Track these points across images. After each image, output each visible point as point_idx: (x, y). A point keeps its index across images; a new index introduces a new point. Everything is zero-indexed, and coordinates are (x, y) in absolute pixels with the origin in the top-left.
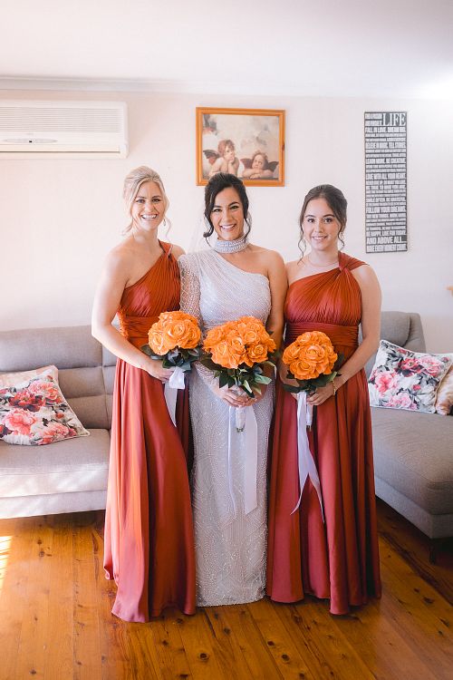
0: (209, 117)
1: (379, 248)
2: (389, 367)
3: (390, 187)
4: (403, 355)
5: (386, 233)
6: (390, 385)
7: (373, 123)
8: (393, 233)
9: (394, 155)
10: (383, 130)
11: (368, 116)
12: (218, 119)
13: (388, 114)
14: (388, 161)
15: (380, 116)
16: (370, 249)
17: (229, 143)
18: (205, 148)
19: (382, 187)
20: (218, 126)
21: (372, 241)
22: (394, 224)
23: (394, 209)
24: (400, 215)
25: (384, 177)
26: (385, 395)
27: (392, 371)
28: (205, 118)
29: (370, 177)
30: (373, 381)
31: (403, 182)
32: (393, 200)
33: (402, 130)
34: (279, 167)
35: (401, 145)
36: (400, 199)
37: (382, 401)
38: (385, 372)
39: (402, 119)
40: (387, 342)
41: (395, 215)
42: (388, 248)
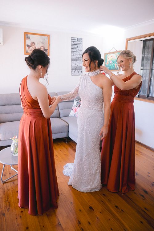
0: (28, 35)
1: (75, 74)
2: (77, 106)
5: (77, 70)
6: (77, 111)
7: (74, 40)
8: (79, 70)
9: (79, 49)
10: (76, 42)
11: (72, 39)
12: (31, 36)
13: (77, 38)
14: (77, 51)
15: (75, 39)
16: (73, 74)
17: (33, 43)
18: (27, 44)
19: (76, 58)
20: (30, 38)
21: (73, 72)
22: (79, 68)
23: (79, 64)
24: (81, 66)
25: (76, 55)
26: (76, 113)
27: (78, 107)
28: (27, 35)
29: (73, 55)
30: (73, 110)
31: (82, 57)
33: (81, 43)
34: (48, 51)
35: (81, 47)
36: (80, 61)
37: (75, 115)
38: (76, 107)
39: (81, 40)
40: (76, 99)
41: (79, 66)
42: (77, 74)
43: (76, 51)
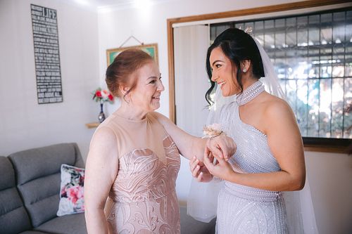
1: (47, 100)
2: (74, 183)
3: (50, 59)
4: (80, 173)
5: (50, 90)
6: (79, 196)
7: (37, 13)
8: (54, 90)
9: (52, 38)
10: (43, 19)
11: (33, 7)
13: (45, 9)
14: (47, 41)
15: (40, 9)
16: (41, 101)
19: (45, 58)
21: (42, 95)
22: (54, 84)
23: (53, 74)
24: (57, 78)
25: (46, 51)
26: (77, 204)
27: (77, 185)
29: (37, 50)
30: (65, 195)
31: (57, 56)
32: (53, 67)
33: (55, 21)
35: (54, 31)
36: (56, 67)
37: (75, 209)
38: (72, 187)
39: (54, 15)
40: (66, 165)
41: (54, 78)
42: (52, 100)
43: (44, 40)
